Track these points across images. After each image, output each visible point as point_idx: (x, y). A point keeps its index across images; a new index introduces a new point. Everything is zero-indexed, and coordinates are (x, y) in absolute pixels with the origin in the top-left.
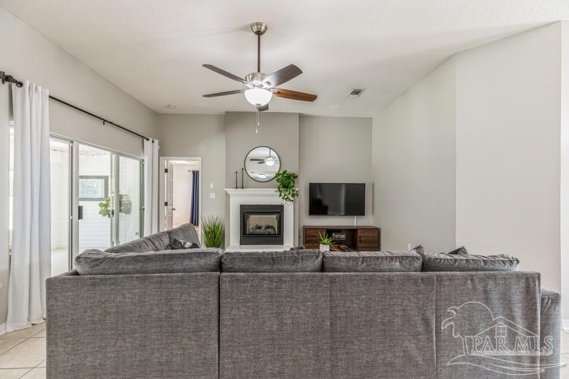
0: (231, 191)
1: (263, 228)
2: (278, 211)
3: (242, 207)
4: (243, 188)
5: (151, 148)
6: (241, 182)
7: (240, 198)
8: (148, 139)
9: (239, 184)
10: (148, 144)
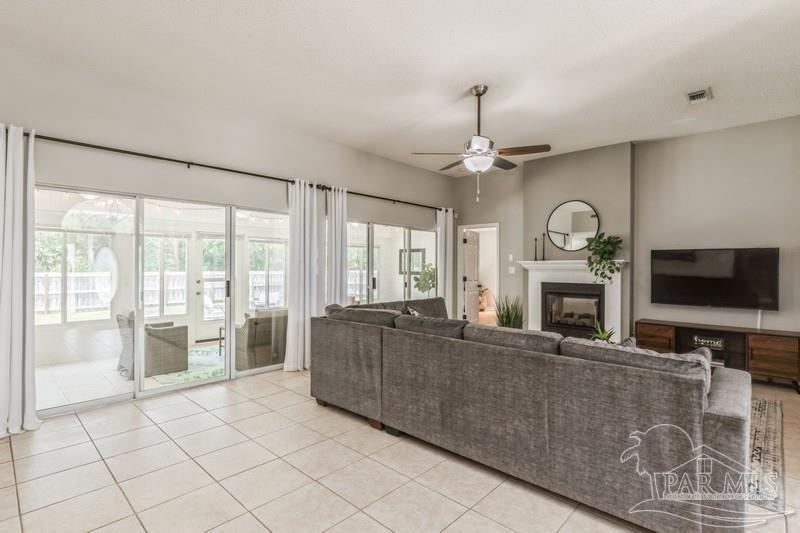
0: (529, 264)
1: (576, 317)
2: (596, 292)
3: (544, 285)
4: (544, 259)
5: (444, 218)
6: (542, 252)
7: (542, 273)
8: (440, 210)
9: (539, 255)
10: (441, 215)
